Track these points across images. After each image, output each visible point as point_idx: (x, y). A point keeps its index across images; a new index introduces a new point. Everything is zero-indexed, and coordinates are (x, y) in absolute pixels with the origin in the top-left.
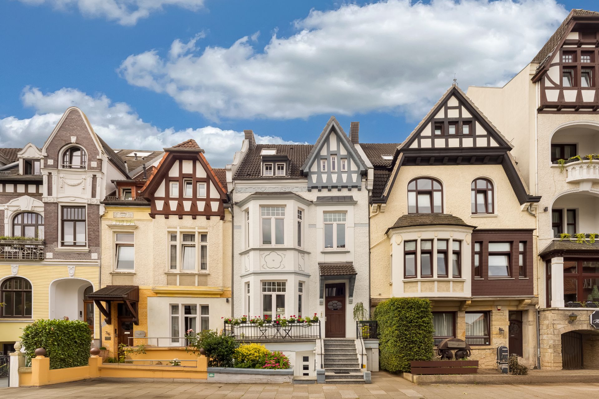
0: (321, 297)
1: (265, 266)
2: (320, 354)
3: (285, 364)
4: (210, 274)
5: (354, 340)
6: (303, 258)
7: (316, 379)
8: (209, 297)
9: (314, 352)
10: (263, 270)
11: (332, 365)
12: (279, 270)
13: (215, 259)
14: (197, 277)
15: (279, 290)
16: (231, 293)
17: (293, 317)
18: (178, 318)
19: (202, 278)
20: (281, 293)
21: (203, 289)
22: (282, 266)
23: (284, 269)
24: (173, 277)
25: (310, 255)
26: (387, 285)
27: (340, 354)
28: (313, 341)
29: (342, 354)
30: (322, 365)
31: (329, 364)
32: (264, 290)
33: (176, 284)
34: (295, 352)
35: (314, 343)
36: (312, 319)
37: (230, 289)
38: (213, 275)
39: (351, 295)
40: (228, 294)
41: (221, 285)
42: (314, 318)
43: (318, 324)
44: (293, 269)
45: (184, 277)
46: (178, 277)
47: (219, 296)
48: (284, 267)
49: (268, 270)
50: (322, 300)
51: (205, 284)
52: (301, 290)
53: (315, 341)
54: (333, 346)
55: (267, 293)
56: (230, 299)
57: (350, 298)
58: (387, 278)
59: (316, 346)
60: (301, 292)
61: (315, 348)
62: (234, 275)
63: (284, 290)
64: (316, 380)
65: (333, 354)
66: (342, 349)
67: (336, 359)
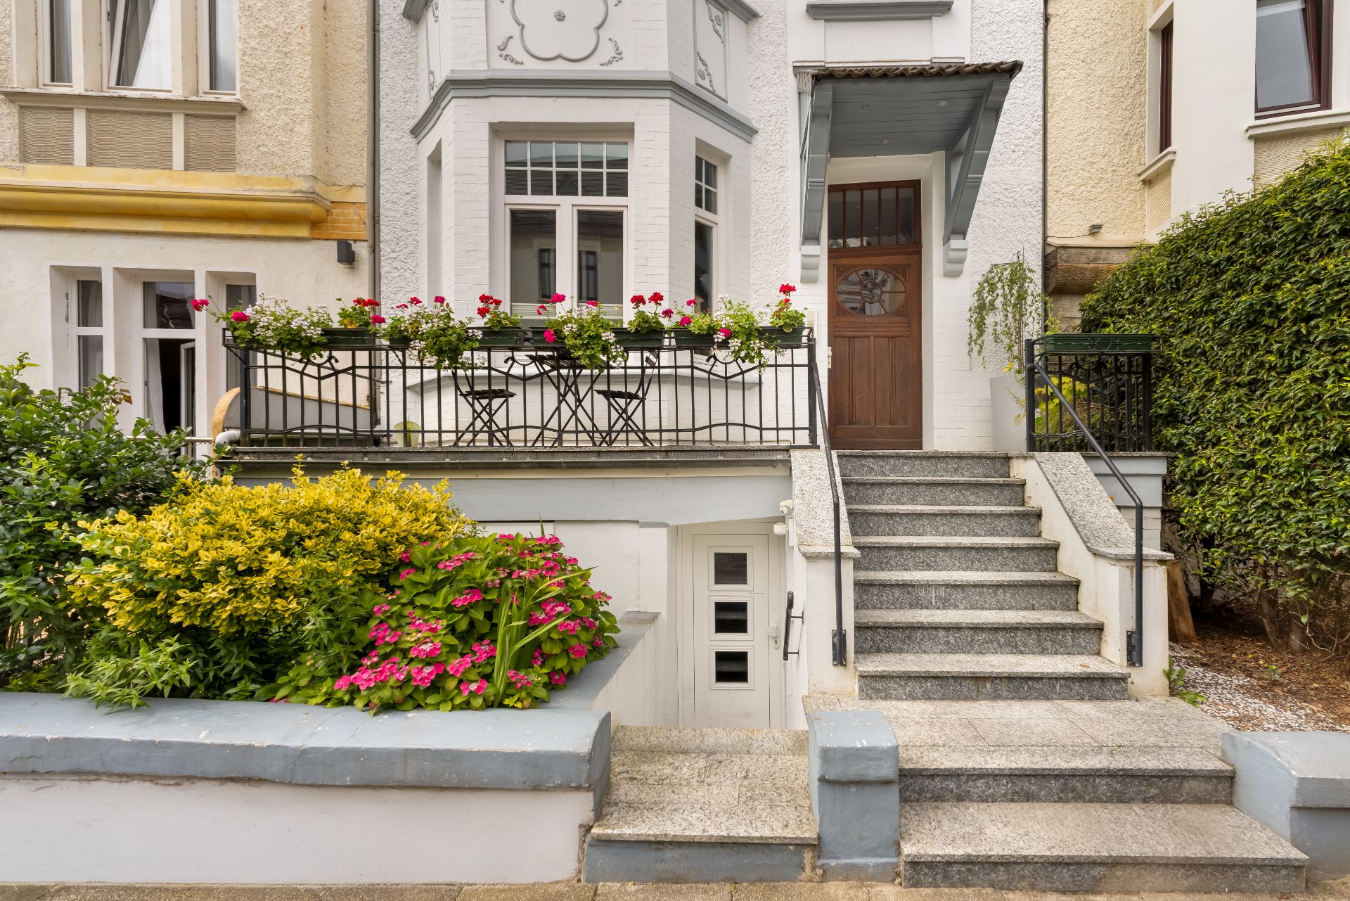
0: (810, 237)
1: (515, 49)
2: (826, 557)
3: (547, 648)
4: (249, 106)
5: (1007, 459)
6: (719, 29)
7: (809, 833)
8: (254, 238)
9: (778, 529)
10: (503, 69)
11: (907, 635)
12: (591, 69)
13: (274, 30)
14: (178, 124)
15: (592, 187)
16: (368, 220)
17: (649, 309)
18: (99, 341)
19: (212, 132)
20: (603, 202)
21: (211, 184)
22: (606, 52)
23: (615, 66)
24: (53, 122)
25: (755, 27)
26: (1130, 183)
27: (946, 549)
28: (772, 463)
29: (960, 548)
30: (840, 636)
31: (888, 628)
32: (515, 183)
33: (68, 160)
34: (664, 531)
35: (780, 471)
36: (766, 322)
37: (361, 195)
38: (261, 114)
39: (957, 228)
40: (350, 222)
41: (307, 167)
42: (777, 315)
43: (801, 355)
44: (665, 68)
45: (112, 122)
46: (79, 121)
47: (304, 232)
48: (619, 55)
49: (533, 69)
50: (811, 249)
51: (225, 161)
52: (705, 199)
53: (787, 463)
54: (889, 491)
55: (530, 201)
56: (362, 250)
57: (955, 243)
58: (1131, 145)
59: (789, 495)
60: (709, 208)
61: (784, 505)
62: (383, 126)
63: (619, 186)
64: (816, 846)
65: (900, 548)
66: (953, 514)
67: (927, 586)
